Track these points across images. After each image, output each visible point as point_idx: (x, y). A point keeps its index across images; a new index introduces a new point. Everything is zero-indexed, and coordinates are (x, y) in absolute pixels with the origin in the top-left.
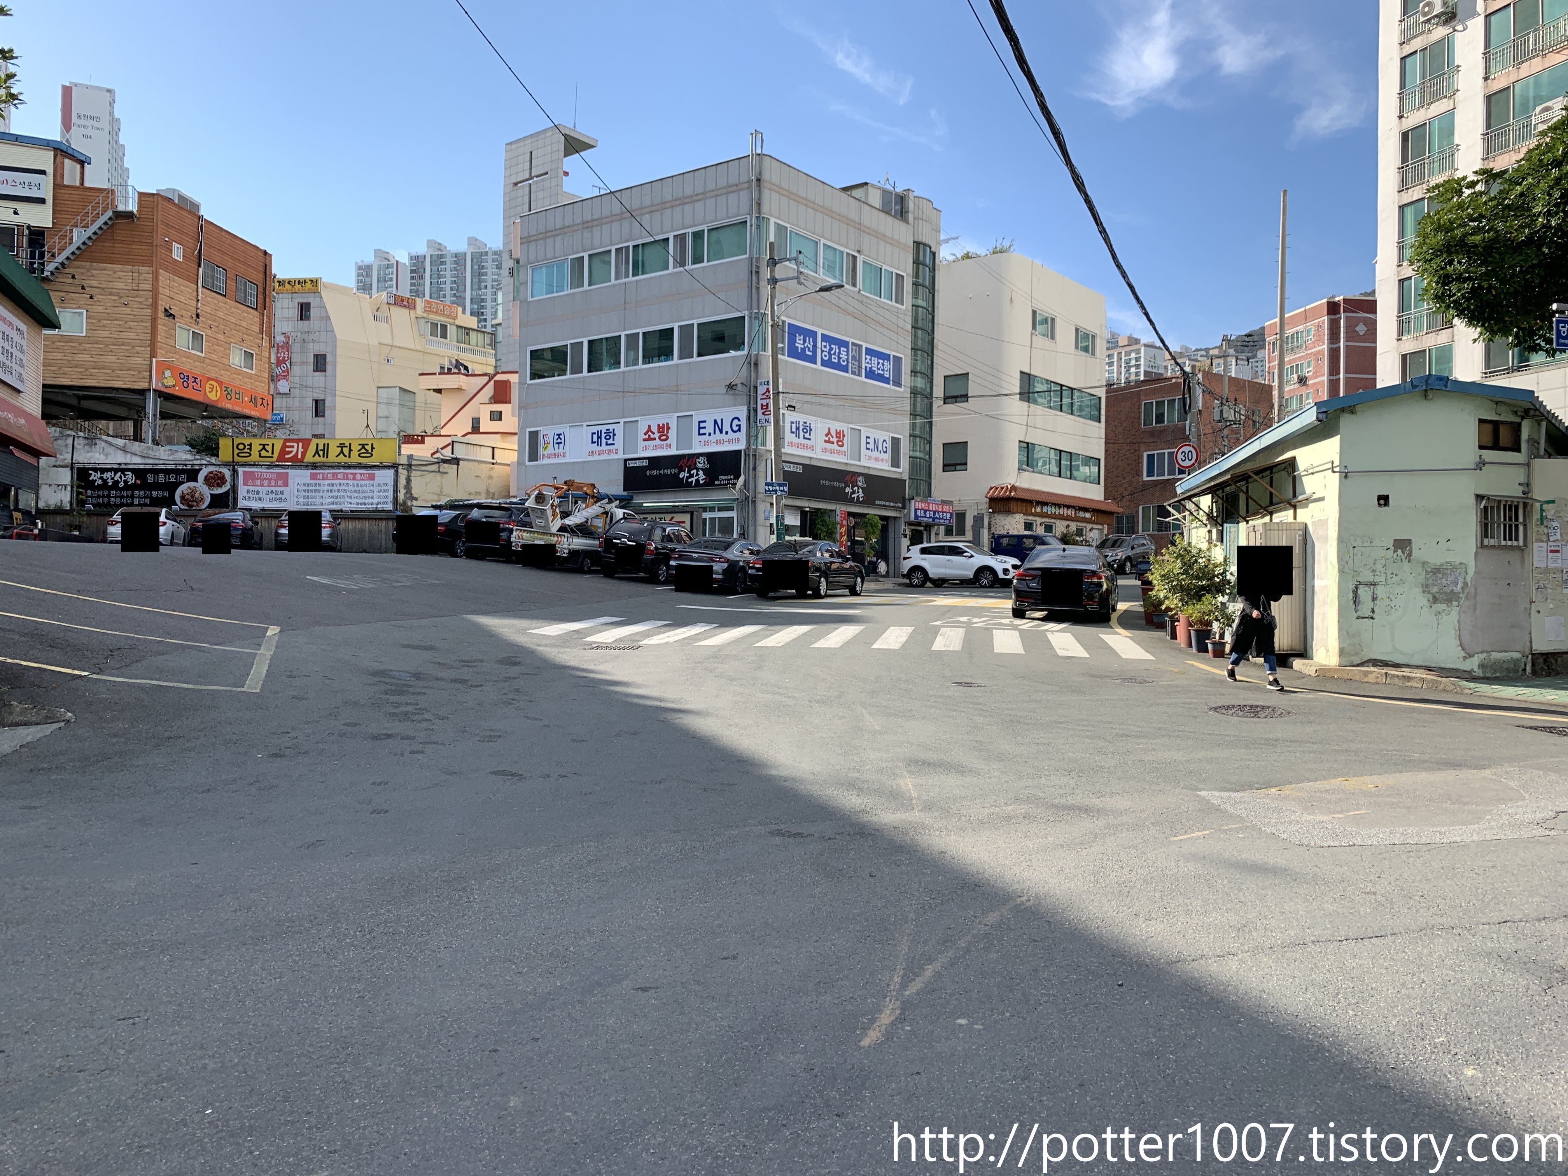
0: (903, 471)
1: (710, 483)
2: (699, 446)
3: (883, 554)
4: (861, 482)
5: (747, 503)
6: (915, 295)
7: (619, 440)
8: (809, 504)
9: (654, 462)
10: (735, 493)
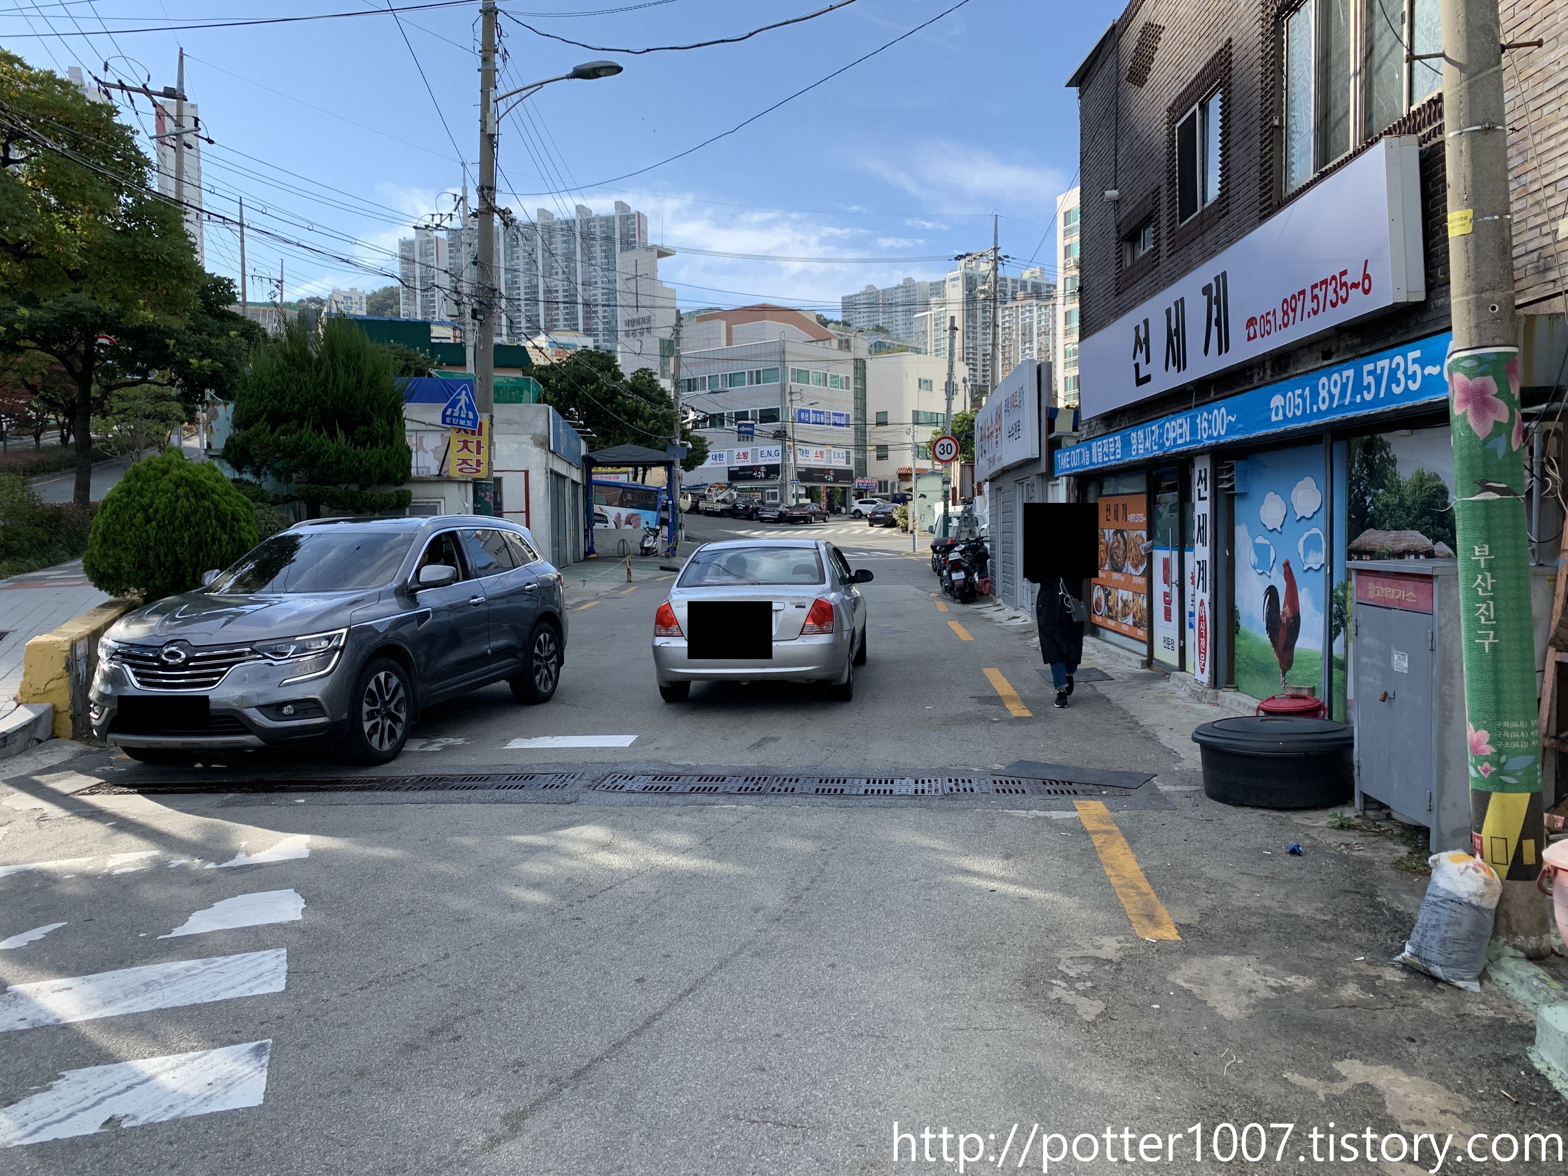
0: (852, 466)
1: (767, 477)
2: (761, 462)
3: (844, 504)
4: (832, 473)
5: (783, 486)
6: (855, 383)
7: (725, 458)
8: (809, 485)
9: (742, 468)
10: (778, 482)
